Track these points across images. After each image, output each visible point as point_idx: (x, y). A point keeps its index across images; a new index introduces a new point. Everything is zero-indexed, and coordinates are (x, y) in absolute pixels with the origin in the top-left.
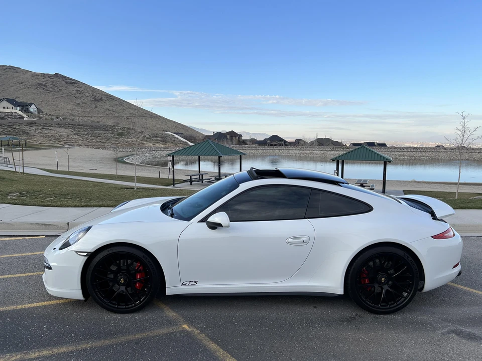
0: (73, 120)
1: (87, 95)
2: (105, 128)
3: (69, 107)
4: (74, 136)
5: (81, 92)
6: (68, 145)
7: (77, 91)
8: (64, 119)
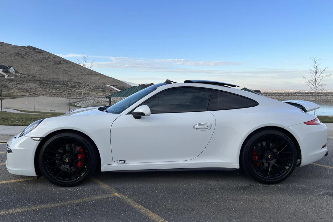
0: (40, 77)
1: (50, 60)
2: (62, 83)
3: (37, 69)
4: (40, 88)
5: (46, 58)
6: (36, 95)
7: (43, 57)
8: (33, 77)
